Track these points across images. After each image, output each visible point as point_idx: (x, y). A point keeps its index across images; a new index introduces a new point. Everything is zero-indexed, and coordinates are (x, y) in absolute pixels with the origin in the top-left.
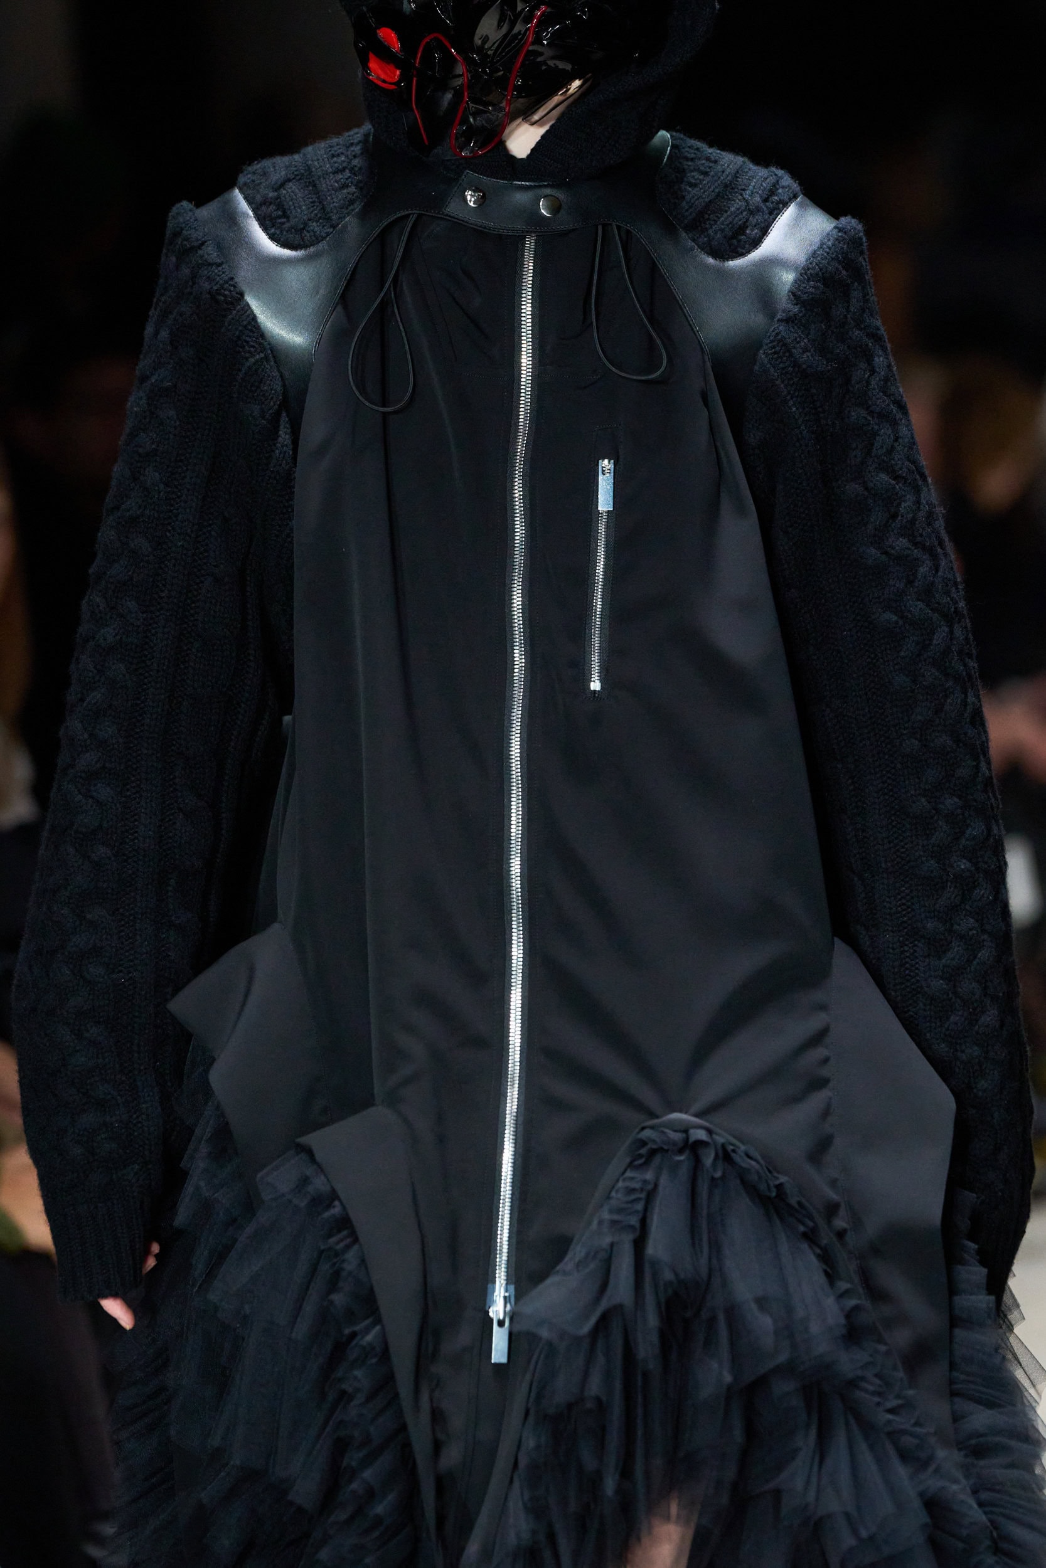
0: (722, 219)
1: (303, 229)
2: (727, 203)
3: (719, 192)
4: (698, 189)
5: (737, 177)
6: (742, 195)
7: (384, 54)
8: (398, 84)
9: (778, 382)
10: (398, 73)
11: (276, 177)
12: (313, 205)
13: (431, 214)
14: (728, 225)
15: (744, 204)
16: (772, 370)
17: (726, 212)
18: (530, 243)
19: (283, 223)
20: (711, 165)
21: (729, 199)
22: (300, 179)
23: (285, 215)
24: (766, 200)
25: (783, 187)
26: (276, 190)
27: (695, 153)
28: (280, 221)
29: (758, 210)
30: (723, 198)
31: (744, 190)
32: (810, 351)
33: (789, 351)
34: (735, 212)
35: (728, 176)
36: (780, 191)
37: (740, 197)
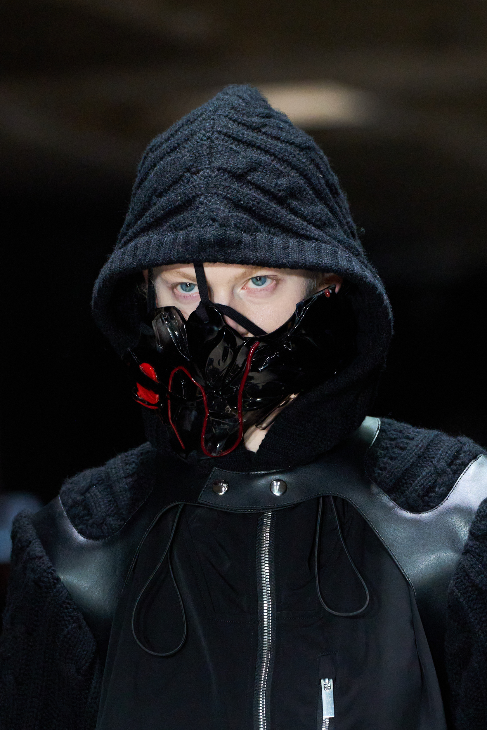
0: (416, 481)
1: (102, 524)
2: (420, 469)
3: (413, 462)
4: (397, 460)
5: (429, 449)
6: (432, 462)
7: (147, 383)
8: (158, 404)
9: (461, 600)
10: (157, 396)
11: (83, 484)
12: (109, 503)
13: (191, 504)
14: (420, 486)
15: (433, 469)
16: (456, 591)
17: (419, 476)
18: (268, 516)
19: (87, 520)
20: (408, 441)
21: (422, 467)
22: (102, 483)
23: (90, 514)
24: (450, 465)
25: (465, 452)
26: (83, 494)
27: (397, 435)
28: (86, 518)
29: (444, 472)
30: (417, 465)
31: (433, 458)
32: (483, 574)
33: (467, 575)
34: (426, 475)
35: (420, 449)
36: (462, 455)
37: (430, 464)
